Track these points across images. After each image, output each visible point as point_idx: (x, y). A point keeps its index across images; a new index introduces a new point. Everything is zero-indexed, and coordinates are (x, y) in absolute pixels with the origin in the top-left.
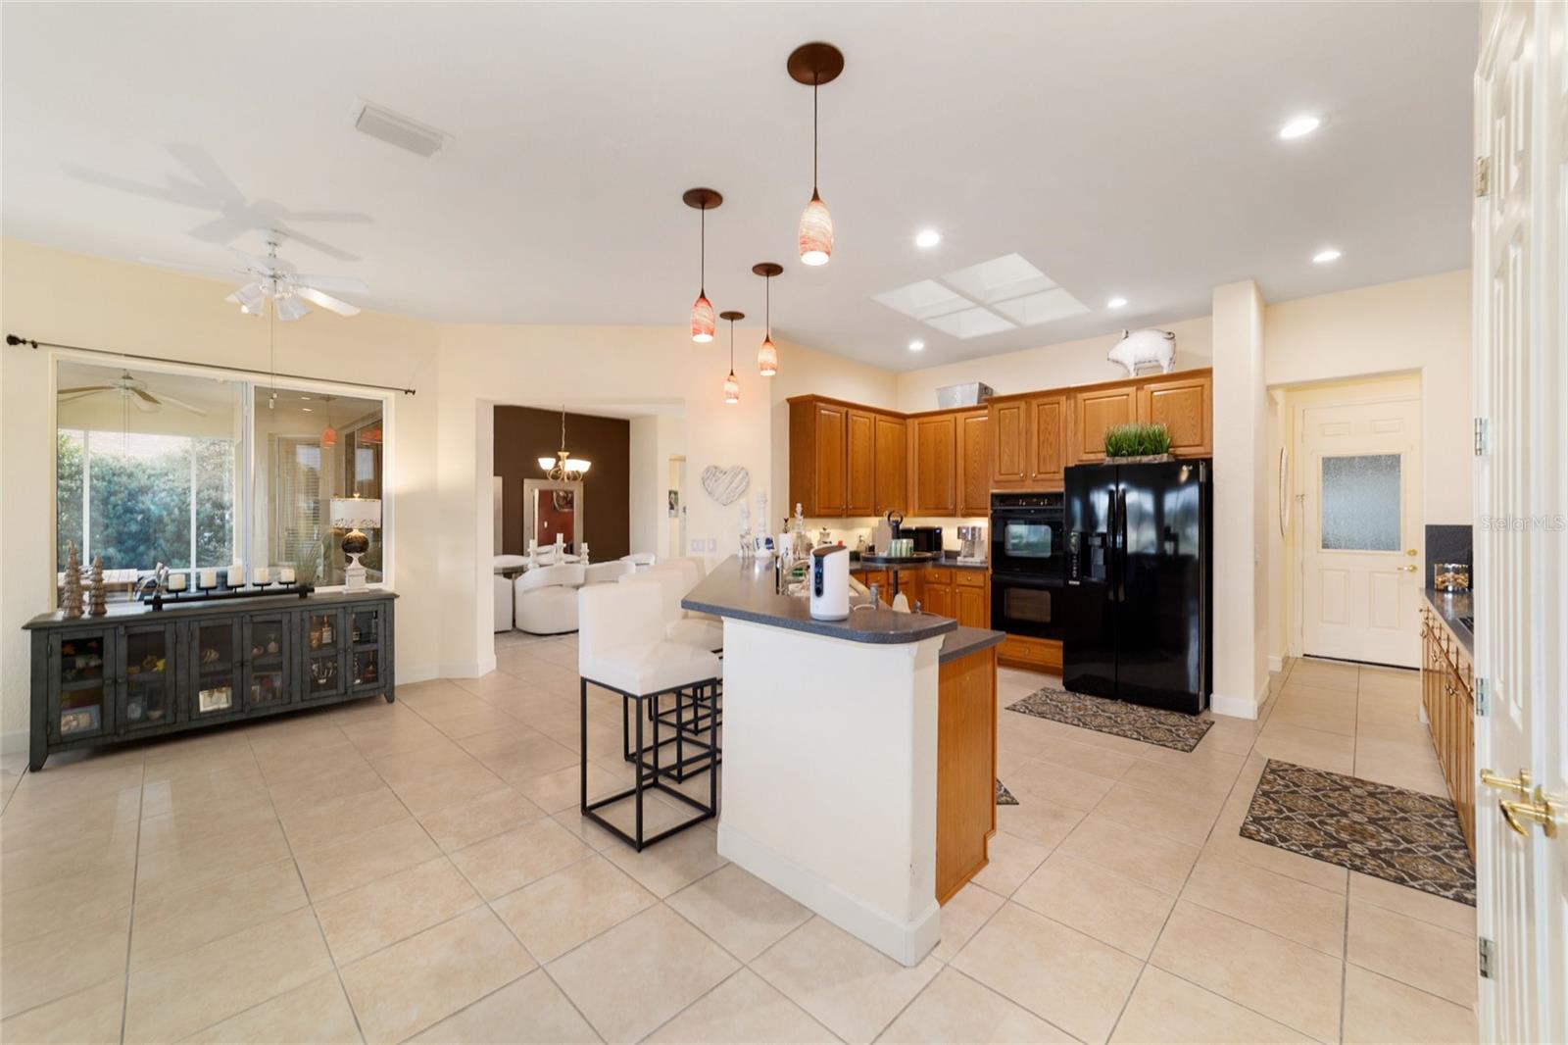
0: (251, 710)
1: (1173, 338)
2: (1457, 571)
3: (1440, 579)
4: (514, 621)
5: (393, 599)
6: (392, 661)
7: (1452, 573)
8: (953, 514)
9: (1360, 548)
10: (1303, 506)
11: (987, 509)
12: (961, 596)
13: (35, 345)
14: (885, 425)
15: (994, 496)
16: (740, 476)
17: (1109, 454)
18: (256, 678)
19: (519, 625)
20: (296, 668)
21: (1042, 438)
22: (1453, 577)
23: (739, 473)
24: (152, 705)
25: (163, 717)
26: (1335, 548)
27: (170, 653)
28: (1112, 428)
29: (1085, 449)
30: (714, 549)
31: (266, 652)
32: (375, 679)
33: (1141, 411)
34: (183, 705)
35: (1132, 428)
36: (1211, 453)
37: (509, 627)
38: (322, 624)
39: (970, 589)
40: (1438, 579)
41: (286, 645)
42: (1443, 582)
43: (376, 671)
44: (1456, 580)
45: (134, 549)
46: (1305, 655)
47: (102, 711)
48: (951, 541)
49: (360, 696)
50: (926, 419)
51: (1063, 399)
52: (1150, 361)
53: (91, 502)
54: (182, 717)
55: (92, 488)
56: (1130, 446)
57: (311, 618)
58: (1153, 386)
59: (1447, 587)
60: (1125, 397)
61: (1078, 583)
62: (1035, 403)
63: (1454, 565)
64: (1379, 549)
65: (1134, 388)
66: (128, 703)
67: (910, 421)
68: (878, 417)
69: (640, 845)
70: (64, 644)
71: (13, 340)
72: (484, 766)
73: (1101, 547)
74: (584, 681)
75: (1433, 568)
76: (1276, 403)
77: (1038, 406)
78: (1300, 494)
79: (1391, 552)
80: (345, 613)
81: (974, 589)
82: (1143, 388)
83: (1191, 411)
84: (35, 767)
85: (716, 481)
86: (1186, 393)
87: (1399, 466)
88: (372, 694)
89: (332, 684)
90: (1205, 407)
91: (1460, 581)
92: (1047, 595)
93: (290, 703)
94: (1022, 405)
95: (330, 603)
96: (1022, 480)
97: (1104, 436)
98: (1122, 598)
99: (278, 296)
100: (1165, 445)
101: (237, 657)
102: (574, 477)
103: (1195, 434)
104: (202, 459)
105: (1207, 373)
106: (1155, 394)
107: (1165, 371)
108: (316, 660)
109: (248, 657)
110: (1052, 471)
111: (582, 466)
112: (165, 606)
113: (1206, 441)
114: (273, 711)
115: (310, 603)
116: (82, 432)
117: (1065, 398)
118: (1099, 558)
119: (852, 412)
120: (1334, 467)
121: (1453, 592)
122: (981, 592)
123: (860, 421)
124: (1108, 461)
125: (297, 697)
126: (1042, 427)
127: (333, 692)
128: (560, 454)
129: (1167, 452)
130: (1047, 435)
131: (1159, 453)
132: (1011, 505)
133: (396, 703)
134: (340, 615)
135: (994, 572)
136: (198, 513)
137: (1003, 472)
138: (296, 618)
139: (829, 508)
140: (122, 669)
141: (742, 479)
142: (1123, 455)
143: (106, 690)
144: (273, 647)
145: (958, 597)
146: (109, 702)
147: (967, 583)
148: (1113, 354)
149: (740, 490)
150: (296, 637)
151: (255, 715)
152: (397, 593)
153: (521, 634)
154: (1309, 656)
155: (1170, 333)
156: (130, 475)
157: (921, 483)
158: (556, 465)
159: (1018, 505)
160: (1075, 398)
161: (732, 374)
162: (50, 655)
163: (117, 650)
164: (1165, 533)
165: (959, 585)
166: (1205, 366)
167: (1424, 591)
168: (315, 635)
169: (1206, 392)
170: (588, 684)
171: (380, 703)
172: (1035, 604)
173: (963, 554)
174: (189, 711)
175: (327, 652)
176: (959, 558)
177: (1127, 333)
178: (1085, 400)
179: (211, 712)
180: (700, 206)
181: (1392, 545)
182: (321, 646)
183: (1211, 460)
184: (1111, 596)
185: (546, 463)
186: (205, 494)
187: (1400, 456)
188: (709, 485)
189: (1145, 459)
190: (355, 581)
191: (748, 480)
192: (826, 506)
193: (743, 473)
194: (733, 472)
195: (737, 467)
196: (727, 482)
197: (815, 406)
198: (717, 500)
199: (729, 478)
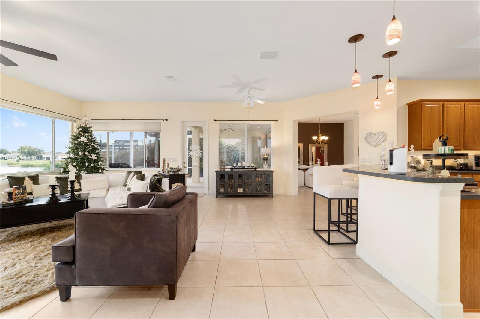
0: (246, 193)
4: (305, 183)
5: (273, 172)
6: (273, 188)
13: (217, 121)
18: (248, 187)
19: (306, 185)
20: (254, 186)
23: (382, 134)
24: (231, 189)
25: (233, 192)
27: (234, 179)
30: (371, 162)
31: (249, 181)
32: (269, 191)
34: (236, 190)
37: (304, 185)
38: (259, 177)
41: (252, 181)
43: (269, 190)
45: (232, 163)
47: (225, 189)
49: (266, 195)
53: (226, 153)
54: (235, 192)
55: (226, 150)
57: (257, 175)
66: (228, 188)
69: (329, 243)
70: (220, 175)
71: (214, 120)
72: (290, 214)
74: (315, 194)
80: (263, 174)
84: (217, 197)
85: (371, 138)
88: (268, 195)
89: (260, 191)
93: (253, 193)
95: (260, 172)
99: (250, 102)
101: (244, 182)
102: (323, 141)
104: (242, 143)
108: (257, 185)
109: (245, 182)
111: (326, 138)
112: (233, 170)
114: (250, 195)
115: (257, 171)
116: (224, 139)
123: (453, 107)
125: (254, 192)
127: (261, 193)
128: (319, 135)
133: (274, 198)
134: (262, 175)
136: (241, 155)
138: (254, 174)
140: (227, 181)
141: (383, 137)
143: (225, 185)
144: (250, 180)
146: (225, 187)
149: (382, 141)
150: (254, 179)
151: (247, 195)
152: (274, 171)
153: (307, 187)
156: (231, 148)
158: (318, 139)
161: (378, 98)
162: (218, 177)
163: (226, 177)
168: (257, 179)
170: (316, 194)
171: (270, 197)
174: (237, 191)
175: (260, 183)
179: (240, 192)
180: (355, 42)
182: (259, 182)
185: (315, 138)
186: (242, 151)
188: (368, 139)
190: (265, 168)
191: (386, 137)
192: (428, 145)
193: (383, 134)
194: (379, 134)
195: (381, 132)
196: (376, 138)
197: (422, 104)
198: (372, 144)
199: (377, 136)
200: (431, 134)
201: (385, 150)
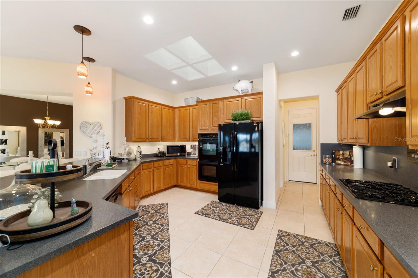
1: (252, 82)
2: (329, 158)
3: (325, 160)
7: (327, 158)
8: (189, 141)
9: (302, 150)
10: (288, 138)
11: (197, 139)
12: (190, 168)
14: (165, 110)
15: (199, 134)
16: (97, 126)
17: (233, 120)
21: (214, 115)
22: (328, 159)
23: (97, 124)
26: (296, 150)
28: (234, 111)
29: (226, 119)
30: (86, 155)
33: (243, 106)
35: (240, 111)
36: (263, 120)
39: (192, 166)
40: (324, 160)
42: (325, 161)
44: (329, 160)
46: (289, 180)
48: (188, 149)
50: (181, 109)
51: (220, 102)
52: (245, 90)
56: (239, 117)
58: (246, 98)
59: (326, 163)
60: (238, 101)
61: (223, 164)
62: (211, 103)
63: (328, 156)
64: (306, 150)
65: (241, 98)
67: (176, 109)
68: (163, 107)
73: (230, 152)
75: (323, 157)
76: (282, 107)
77: (213, 104)
78: (288, 135)
79: (310, 151)
81: (194, 166)
82: (243, 98)
83: (257, 106)
85: (86, 128)
86: (255, 100)
87: (311, 127)
90: (261, 105)
91: (329, 161)
92: (215, 168)
94: (208, 103)
96: (208, 129)
97: (231, 114)
98: (236, 170)
100: (249, 117)
102: (53, 126)
103: (258, 114)
105: (261, 93)
106: (247, 100)
107: (250, 93)
110: (217, 126)
113: (261, 116)
117: (220, 101)
118: (229, 156)
119: (150, 104)
120: (296, 127)
121: (328, 164)
122: (195, 167)
123: (155, 108)
124: (232, 122)
126: (214, 111)
128: (46, 118)
129: (250, 119)
130: (215, 114)
131: (247, 120)
132: (204, 137)
135: (199, 160)
137: (202, 126)
139: (140, 139)
141: (98, 127)
142: (237, 120)
145: (189, 169)
147: (191, 164)
148: (235, 88)
149: (97, 132)
154: (290, 181)
155: (251, 81)
157: (179, 130)
158: (44, 122)
159: (207, 137)
160: (223, 101)
161: (89, 83)
164: (252, 146)
165: (189, 165)
166: (261, 91)
167: (320, 164)
169: (261, 100)
172: (211, 171)
173: (192, 153)
176: (191, 155)
177: (239, 81)
178: (226, 102)
181: (309, 149)
183: (263, 122)
184: (232, 169)
187: (311, 124)
188: (83, 129)
189: (244, 122)
191: (101, 127)
192: (138, 138)
193: (99, 124)
194: (94, 124)
195: (96, 122)
196: (91, 128)
197: (133, 100)
198: (87, 135)
199: (92, 127)
200: (140, 128)
201: (97, 142)
